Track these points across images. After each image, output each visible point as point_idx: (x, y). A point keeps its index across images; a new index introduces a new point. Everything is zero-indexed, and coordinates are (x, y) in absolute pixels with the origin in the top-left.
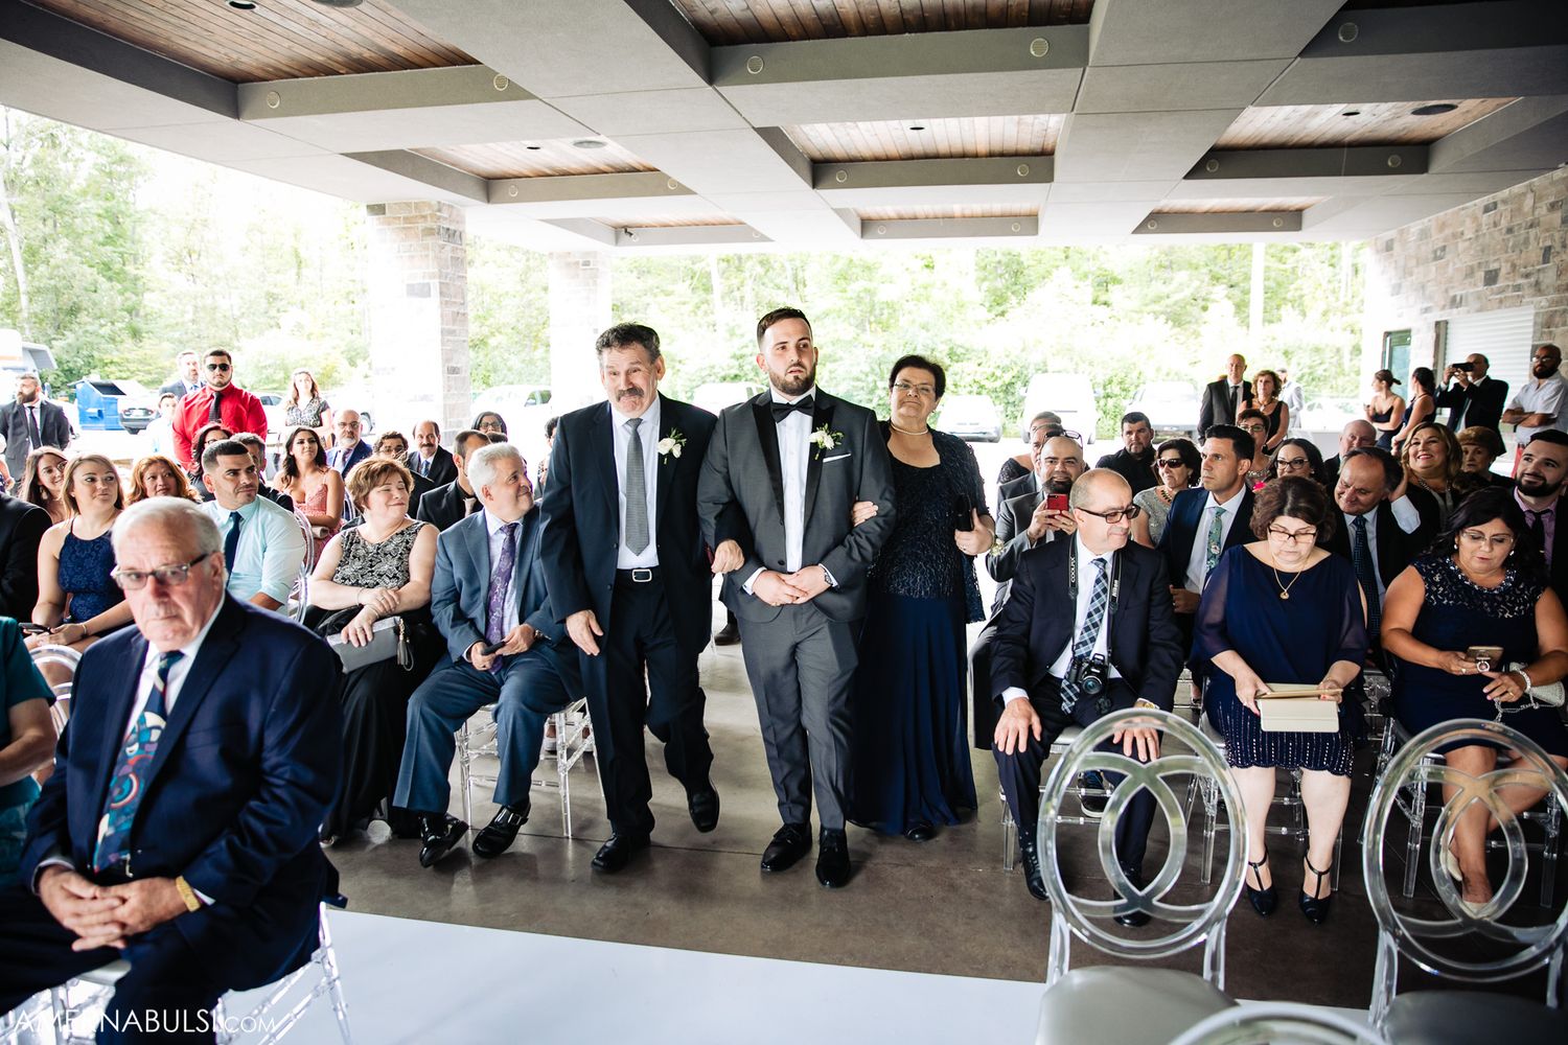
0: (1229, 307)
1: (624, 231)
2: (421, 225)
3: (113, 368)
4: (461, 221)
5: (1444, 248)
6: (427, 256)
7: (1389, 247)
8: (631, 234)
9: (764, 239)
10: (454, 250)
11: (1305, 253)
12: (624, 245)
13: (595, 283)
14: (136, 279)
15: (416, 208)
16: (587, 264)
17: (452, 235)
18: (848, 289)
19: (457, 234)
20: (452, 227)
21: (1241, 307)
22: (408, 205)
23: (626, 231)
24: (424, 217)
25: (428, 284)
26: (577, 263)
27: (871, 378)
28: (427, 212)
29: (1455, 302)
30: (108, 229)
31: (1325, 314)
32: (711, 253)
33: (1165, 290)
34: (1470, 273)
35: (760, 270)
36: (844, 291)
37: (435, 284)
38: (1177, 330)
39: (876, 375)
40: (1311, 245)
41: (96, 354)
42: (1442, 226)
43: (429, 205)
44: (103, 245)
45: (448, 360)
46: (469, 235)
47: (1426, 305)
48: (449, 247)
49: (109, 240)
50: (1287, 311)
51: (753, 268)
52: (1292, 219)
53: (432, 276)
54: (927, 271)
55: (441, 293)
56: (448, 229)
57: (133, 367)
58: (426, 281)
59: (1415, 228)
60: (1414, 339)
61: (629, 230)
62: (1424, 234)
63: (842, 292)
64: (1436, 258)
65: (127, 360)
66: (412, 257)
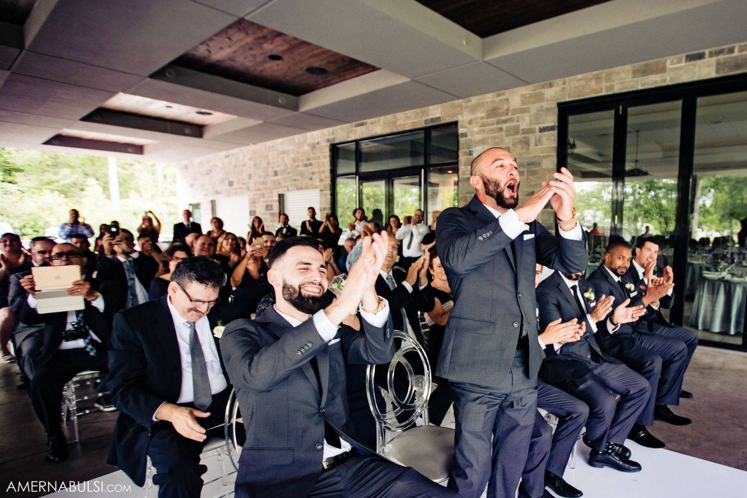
0: (99, 190)
5: (210, 171)
7: (186, 167)
11: (137, 166)
21: (106, 189)
29: (217, 193)
31: (153, 196)
33: (55, 178)
34: (222, 181)
38: (67, 200)
40: (139, 163)
42: (209, 161)
47: (206, 193)
50: (133, 194)
52: (139, 149)
59: (197, 160)
60: (202, 207)
62: (201, 164)
64: (208, 174)
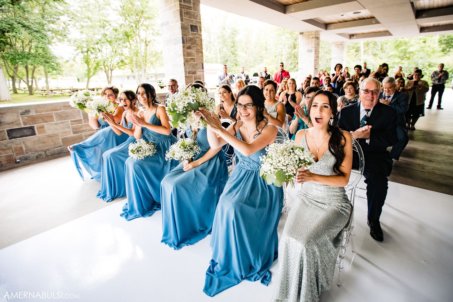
1: (351, 36)
2: (311, 36)
3: (233, 72)
4: (319, 35)
6: (312, 43)
10: (318, 41)
12: (352, 39)
13: (343, 49)
14: (237, 54)
15: (310, 33)
16: (342, 44)
17: (318, 38)
22: (309, 32)
24: (312, 34)
25: (312, 50)
26: (339, 44)
28: (313, 33)
30: (233, 45)
36: (398, 49)
37: (314, 50)
41: (230, 69)
43: (313, 31)
44: (232, 48)
45: (315, 66)
46: (321, 38)
48: (317, 41)
49: (232, 47)
51: (371, 45)
53: (313, 48)
54: (424, 43)
55: (315, 52)
57: (236, 71)
58: (312, 49)
61: (353, 35)
65: (235, 70)
66: (309, 44)
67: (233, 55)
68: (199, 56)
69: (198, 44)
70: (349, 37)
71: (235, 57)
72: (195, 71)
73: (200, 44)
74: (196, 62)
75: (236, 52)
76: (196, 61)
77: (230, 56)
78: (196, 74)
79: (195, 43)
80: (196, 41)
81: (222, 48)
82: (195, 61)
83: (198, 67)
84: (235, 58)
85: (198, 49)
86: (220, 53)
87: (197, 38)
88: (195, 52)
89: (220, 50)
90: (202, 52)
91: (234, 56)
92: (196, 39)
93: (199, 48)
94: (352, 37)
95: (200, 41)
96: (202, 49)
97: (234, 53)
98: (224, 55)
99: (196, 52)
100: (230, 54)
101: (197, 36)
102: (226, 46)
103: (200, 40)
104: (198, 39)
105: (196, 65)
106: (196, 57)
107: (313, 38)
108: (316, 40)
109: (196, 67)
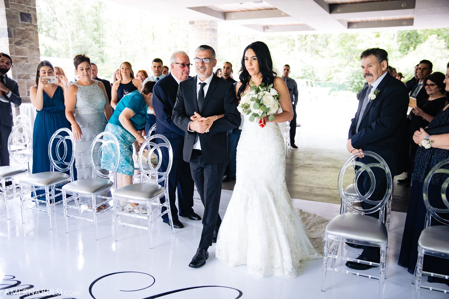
2: (206, 27)
4: (217, 26)
6: (207, 37)
8: (269, 28)
9: (313, 29)
10: (215, 35)
12: (266, 32)
14: (103, 43)
17: (214, 30)
18: (346, 45)
19: (216, 30)
20: (214, 28)
22: (201, 21)
23: (267, 27)
24: (206, 25)
27: (352, 78)
30: (96, 26)
32: (295, 35)
35: (313, 38)
39: (354, 77)
43: (208, 21)
44: (94, 31)
46: (218, 31)
48: (213, 33)
49: (95, 30)
51: (310, 38)
56: (213, 29)
61: (268, 27)
63: (343, 46)
66: (202, 37)
67: (95, 43)
68: (34, 55)
69: (32, 38)
70: (262, 29)
71: (99, 47)
72: (29, 75)
73: (34, 38)
74: (29, 63)
75: (102, 40)
76: (29, 61)
77: (92, 45)
78: (29, 78)
79: (28, 37)
80: (29, 34)
81: (77, 30)
82: (27, 62)
83: (32, 69)
84: (100, 49)
85: (32, 46)
86: (73, 39)
87: (31, 30)
88: (28, 50)
89: (73, 34)
90: (38, 50)
91: (98, 45)
92: (29, 32)
93: (34, 45)
94: (267, 29)
95: (34, 34)
96: (38, 45)
97: (97, 41)
98: (80, 44)
99: (29, 48)
100: (90, 41)
101: (31, 27)
102: (83, 28)
103: (35, 32)
104: (32, 32)
105: (30, 66)
106: (29, 56)
107: (207, 30)
108: (211, 33)
109: (30, 69)
